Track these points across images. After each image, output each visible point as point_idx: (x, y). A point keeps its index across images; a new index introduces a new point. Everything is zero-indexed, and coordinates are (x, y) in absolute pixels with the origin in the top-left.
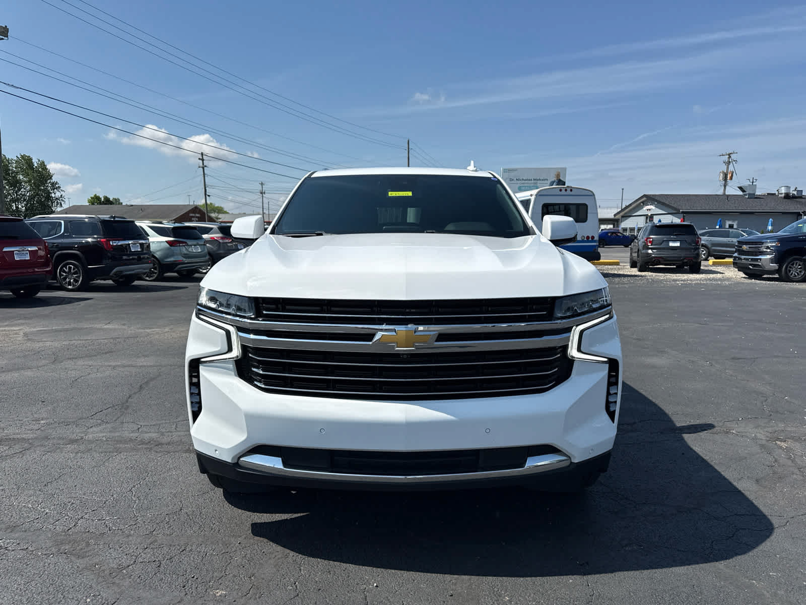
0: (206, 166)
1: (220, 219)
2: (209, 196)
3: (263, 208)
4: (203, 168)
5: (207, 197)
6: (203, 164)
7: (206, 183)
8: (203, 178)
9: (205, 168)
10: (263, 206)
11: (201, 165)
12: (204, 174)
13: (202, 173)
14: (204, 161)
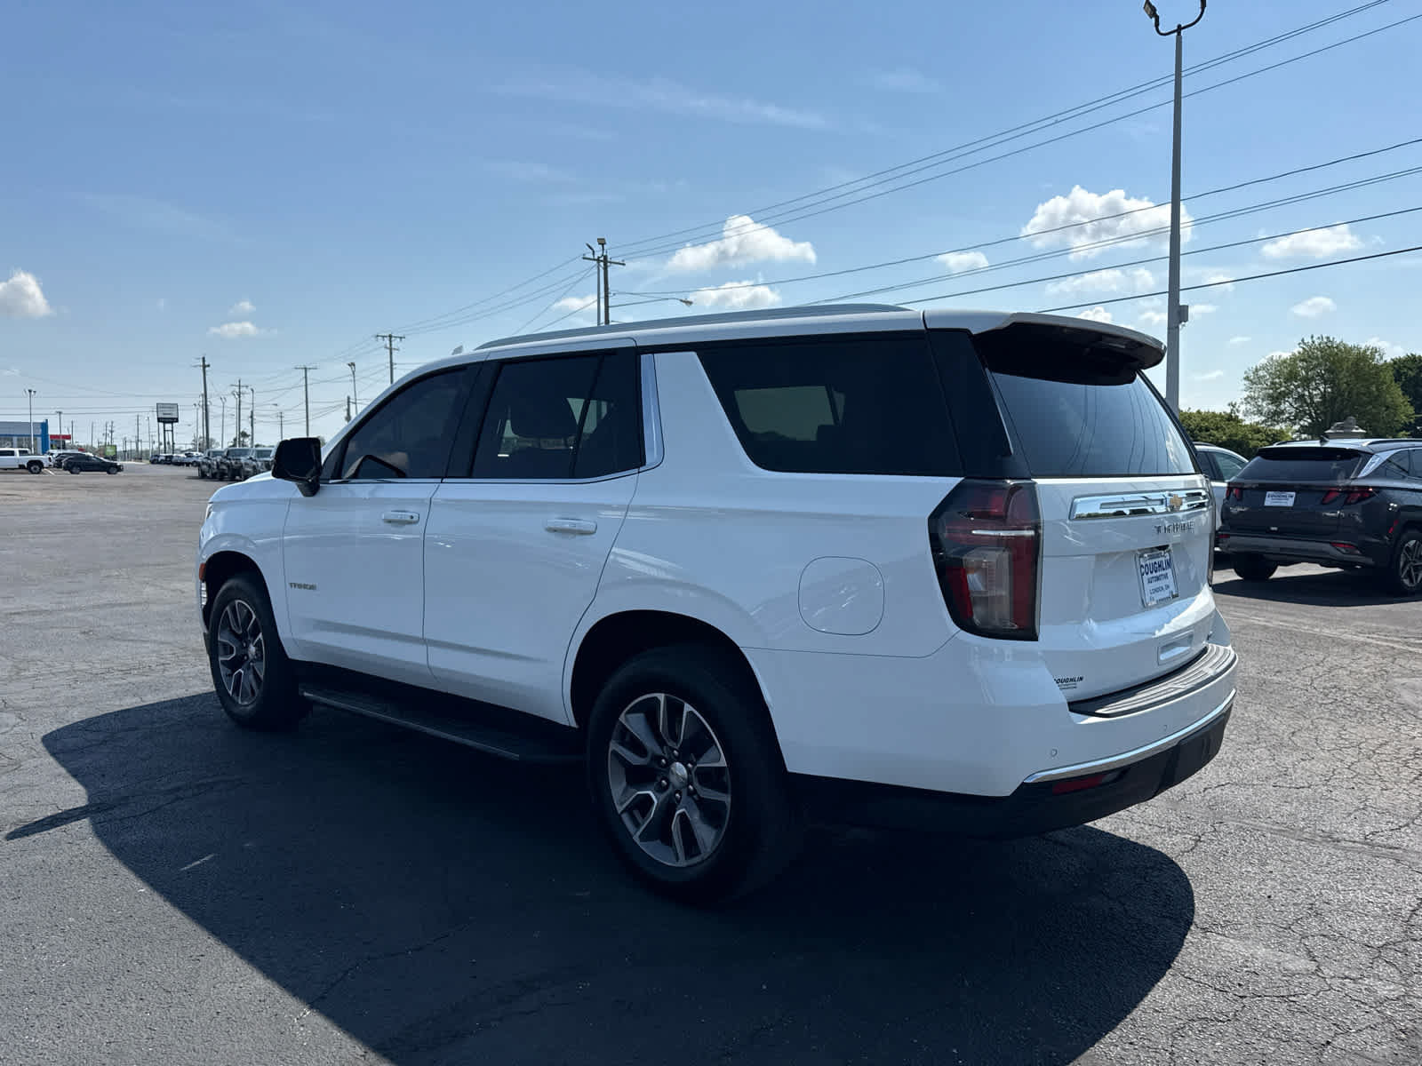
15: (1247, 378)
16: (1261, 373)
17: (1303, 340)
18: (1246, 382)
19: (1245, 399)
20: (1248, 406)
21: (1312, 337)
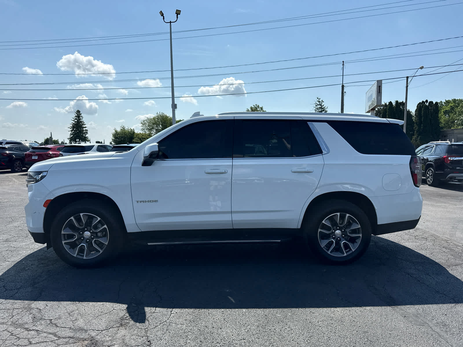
15: (142, 123)
16: (145, 122)
17: (157, 113)
18: (141, 124)
19: (141, 129)
20: (143, 132)
21: (160, 112)
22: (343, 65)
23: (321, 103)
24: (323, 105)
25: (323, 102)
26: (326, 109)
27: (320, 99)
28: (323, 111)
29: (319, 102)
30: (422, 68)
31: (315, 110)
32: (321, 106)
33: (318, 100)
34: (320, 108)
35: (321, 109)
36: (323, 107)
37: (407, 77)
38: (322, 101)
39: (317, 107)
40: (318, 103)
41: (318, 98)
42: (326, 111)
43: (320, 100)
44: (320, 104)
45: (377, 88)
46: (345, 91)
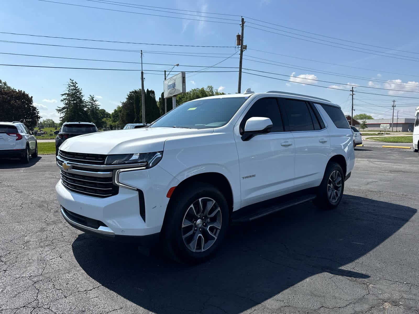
0: (354, 94)
1: (366, 122)
2: (354, 110)
3: (393, 116)
4: (352, 95)
5: (353, 111)
6: (353, 93)
7: (353, 103)
8: (352, 101)
9: (354, 95)
10: (393, 115)
11: (351, 94)
12: (353, 98)
13: (352, 98)
14: (353, 92)
22: (142, 54)
23: (75, 84)
24: (77, 87)
25: (77, 83)
26: (81, 90)
27: (73, 80)
28: (78, 92)
29: (73, 83)
30: (178, 65)
31: (68, 91)
32: (75, 87)
33: (71, 81)
34: (74, 89)
35: (75, 91)
36: (77, 89)
37: (165, 71)
38: (75, 82)
39: (70, 88)
40: (72, 85)
41: (71, 80)
42: (80, 92)
43: (73, 82)
44: (73, 86)
45: (182, 79)
46: (144, 77)
